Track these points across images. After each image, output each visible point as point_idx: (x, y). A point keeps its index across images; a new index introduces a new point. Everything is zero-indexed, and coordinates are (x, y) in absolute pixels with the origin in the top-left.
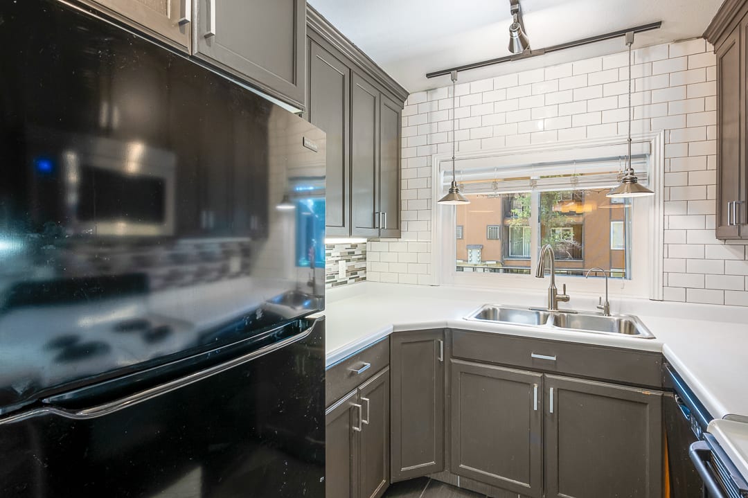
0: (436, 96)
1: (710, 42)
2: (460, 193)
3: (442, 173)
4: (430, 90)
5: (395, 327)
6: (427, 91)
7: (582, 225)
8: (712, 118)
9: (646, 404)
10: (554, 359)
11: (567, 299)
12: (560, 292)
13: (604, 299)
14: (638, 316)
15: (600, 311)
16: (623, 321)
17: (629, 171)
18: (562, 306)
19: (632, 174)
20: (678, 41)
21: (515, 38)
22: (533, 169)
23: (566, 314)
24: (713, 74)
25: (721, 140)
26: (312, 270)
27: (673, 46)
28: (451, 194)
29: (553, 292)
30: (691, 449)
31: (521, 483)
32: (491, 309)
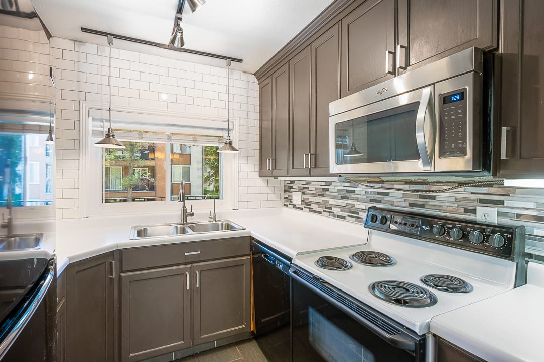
0: (83, 48)
1: (257, 78)
2: (116, 138)
3: (91, 118)
4: (77, 41)
5: (70, 259)
6: (74, 41)
7: (154, 167)
8: (257, 116)
9: (244, 265)
10: (199, 252)
11: (192, 215)
12: (189, 211)
13: (212, 212)
14: (229, 219)
15: (210, 219)
16: (224, 223)
17: (228, 138)
18: (189, 219)
19: (229, 140)
20: (245, 72)
21: (178, 37)
22: (169, 128)
23: (194, 224)
24: (258, 94)
25: (261, 128)
26: (8, 210)
27: (242, 73)
28: (108, 139)
29: (185, 211)
30: (290, 272)
31: (178, 343)
32: (142, 228)
